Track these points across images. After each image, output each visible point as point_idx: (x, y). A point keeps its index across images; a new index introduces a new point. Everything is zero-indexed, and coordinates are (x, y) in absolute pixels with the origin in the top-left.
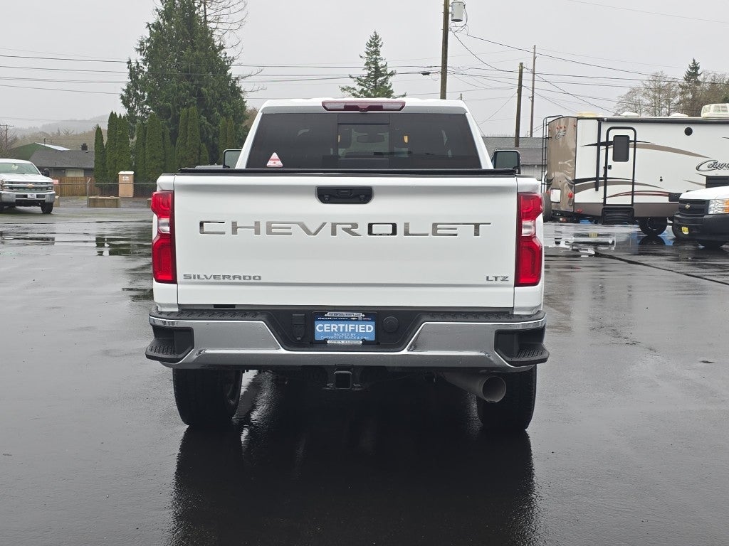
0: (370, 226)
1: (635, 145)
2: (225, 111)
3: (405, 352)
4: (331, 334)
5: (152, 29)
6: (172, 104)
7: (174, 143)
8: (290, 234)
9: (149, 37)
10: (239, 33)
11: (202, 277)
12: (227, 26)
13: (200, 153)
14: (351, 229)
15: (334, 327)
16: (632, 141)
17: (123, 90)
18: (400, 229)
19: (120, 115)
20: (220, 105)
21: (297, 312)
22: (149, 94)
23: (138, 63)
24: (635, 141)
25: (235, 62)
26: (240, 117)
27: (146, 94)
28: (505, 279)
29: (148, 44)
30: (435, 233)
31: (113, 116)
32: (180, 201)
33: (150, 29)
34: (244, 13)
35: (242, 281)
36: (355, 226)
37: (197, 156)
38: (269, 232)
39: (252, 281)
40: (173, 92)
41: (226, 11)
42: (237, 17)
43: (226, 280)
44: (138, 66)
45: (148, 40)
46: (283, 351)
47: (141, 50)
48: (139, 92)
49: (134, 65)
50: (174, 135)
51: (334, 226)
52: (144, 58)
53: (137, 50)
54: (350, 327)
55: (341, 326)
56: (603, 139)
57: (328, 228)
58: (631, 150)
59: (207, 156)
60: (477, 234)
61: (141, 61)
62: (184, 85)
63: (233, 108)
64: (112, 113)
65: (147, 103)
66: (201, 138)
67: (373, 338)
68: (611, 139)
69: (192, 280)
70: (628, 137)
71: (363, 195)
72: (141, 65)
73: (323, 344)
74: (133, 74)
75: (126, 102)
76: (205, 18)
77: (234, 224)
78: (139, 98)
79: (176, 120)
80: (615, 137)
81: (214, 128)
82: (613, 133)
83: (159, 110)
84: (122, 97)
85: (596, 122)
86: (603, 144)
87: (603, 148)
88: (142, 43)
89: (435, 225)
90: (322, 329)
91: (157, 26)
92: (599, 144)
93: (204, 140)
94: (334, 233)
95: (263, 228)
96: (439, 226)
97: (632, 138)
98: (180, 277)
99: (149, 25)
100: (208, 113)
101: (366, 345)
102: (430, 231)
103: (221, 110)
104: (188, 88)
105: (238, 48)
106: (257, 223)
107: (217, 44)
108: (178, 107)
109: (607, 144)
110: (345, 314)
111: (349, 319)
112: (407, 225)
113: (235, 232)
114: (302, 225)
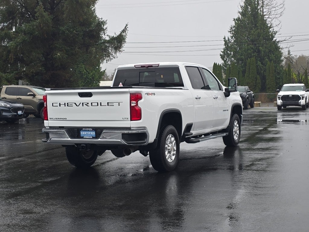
0: (92, 103)
2: (271, 58)
3: (99, 140)
4: (85, 135)
5: (236, 21)
6: (244, 57)
7: (244, 76)
8: (73, 106)
9: (234, 25)
10: (280, 19)
11: (53, 118)
12: (274, 16)
13: (256, 80)
14: (87, 104)
15: (85, 133)
17: (222, 52)
18: (99, 104)
19: (218, 64)
20: (268, 55)
21: (76, 128)
22: (233, 52)
23: (229, 38)
25: (277, 33)
26: (278, 61)
27: (232, 53)
28: (127, 119)
29: (234, 29)
30: (108, 105)
31: (215, 65)
33: (235, 21)
34: (283, 9)
35: (62, 119)
36: (88, 104)
37: (255, 82)
38: (68, 106)
39: (65, 119)
40: (245, 51)
41: (274, 9)
42: (279, 11)
43: (59, 119)
44: (229, 40)
45: (234, 27)
46: (69, 139)
47: (230, 32)
48: (229, 52)
49: (227, 39)
50: (244, 72)
51: (83, 103)
52: (232, 35)
53: (229, 32)
54: (89, 133)
55: (87, 132)
57: (81, 104)
59: (260, 81)
60: (119, 105)
61: (230, 37)
62: (251, 47)
63: (275, 57)
64: (215, 63)
65: (232, 57)
66: (257, 73)
71: (90, 95)
72: (230, 39)
74: (226, 43)
75: (222, 57)
76: (263, 14)
77: (60, 104)
78: (228, 55)
79: (245, 65)
81: (264, 67)
83: (238, 60)
84: (221, 55)
88: (231, 28)
89: (108, 103)
90: (82, 133)
91: (238, 19)
93: (259, 73)
94: (83, 106)
95: (66, 105)
96: (109, 103)
98: (49, 119)
99: (234, 20)
100: (262, 60)
102: (107, 104)
103: (269, 58)
104: (252, 49)
105: (280, 26)
106: (65, 103)
107: (269, 25)
108: (247, 58)
110: (88, 129)
111: (89, 131)
112: (101, 103)
113: (60, 106)
114: (75, 104)
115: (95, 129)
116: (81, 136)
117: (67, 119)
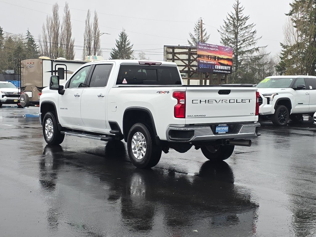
1: (66, 72)
3: (239, 134)
4: (219, 131)
8: (213, 103)
11: (192, 116)
15: (220, 129)
16: (65, 71)
21: (212, 125)
24: (66, 71)
32: (187, 94)
35: (201, 117)
36: (227, 100)
38: (208, 103)
43: (197, 117)
46: (214, 135)
54: (223, 128)
56: (54, 69)
57: (221, 101)
58: (65, 74)
67: (228, 131)
68: (57, 69)
69: (189, 117)
70: (63, 69)
71: (228, 92)
73: (217, 133)
77: (200, 100)
80: (58, 68)
82: (58, 67)
85: (50, 62)
86: (54, 71)
87: (54, 73)
90: (217, 129)
92: (52, 71)
97: (65, 69)
98: (186, 116)
101: (227, 133)
106: (206, 100)
109: (55, 71)
110: (222, 125)
111: (223, 126)
112: (237, 100)
113: (200, 103)
114: (215, 100)
115: (229, 124)
116: (216, 132)
117: (206, 116)
